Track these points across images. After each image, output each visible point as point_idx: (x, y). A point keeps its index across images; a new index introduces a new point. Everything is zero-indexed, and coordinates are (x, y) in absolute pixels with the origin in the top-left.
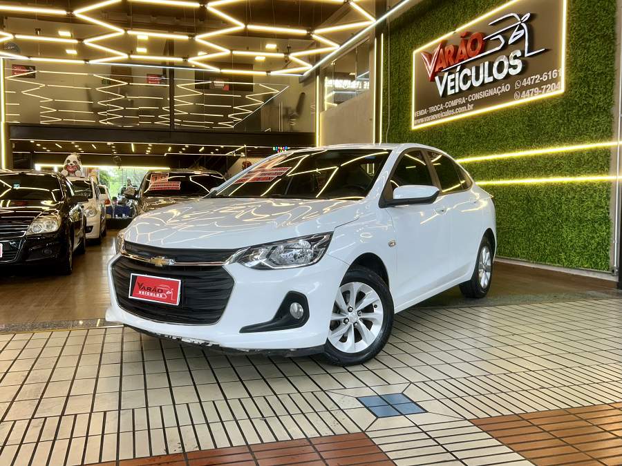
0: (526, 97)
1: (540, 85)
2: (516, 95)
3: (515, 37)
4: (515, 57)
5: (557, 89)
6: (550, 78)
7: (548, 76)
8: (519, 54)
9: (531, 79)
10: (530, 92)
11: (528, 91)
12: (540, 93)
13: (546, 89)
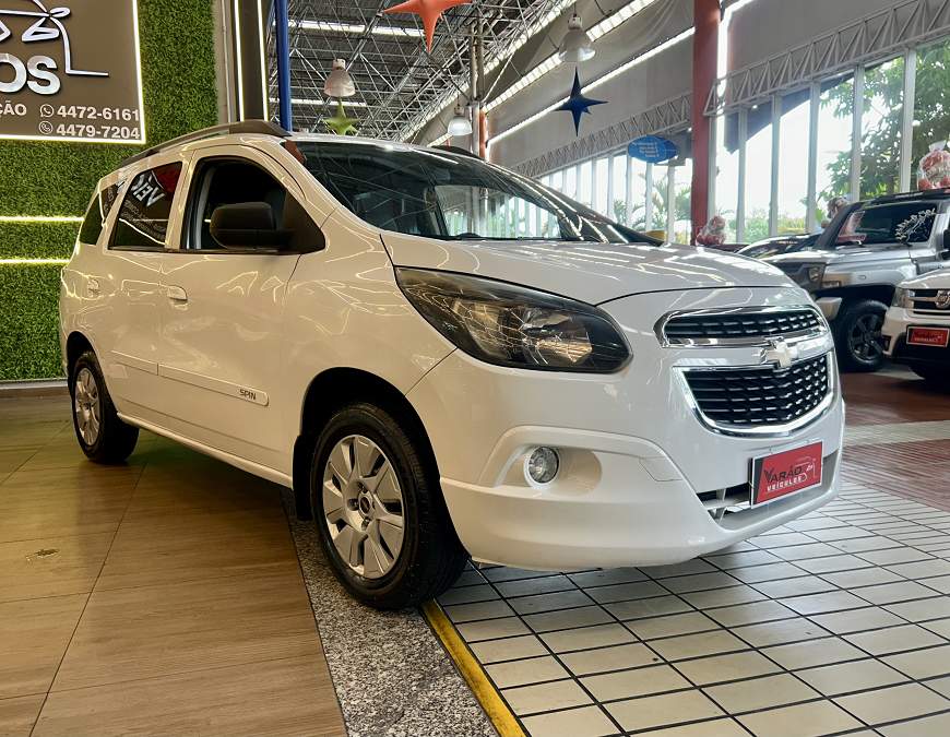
0: (70, 135)
1: (99, 123)
2: (42, 124)
3: (36, 33)
4: (41, 67)
5: (131, 138)
6: (118, 118)
7: (114, 114)
8: (51, 64)
9: (78, 111)
10: (77, 130)
11: (72, 126)
12: (97, 136)
13: (111, 133)
